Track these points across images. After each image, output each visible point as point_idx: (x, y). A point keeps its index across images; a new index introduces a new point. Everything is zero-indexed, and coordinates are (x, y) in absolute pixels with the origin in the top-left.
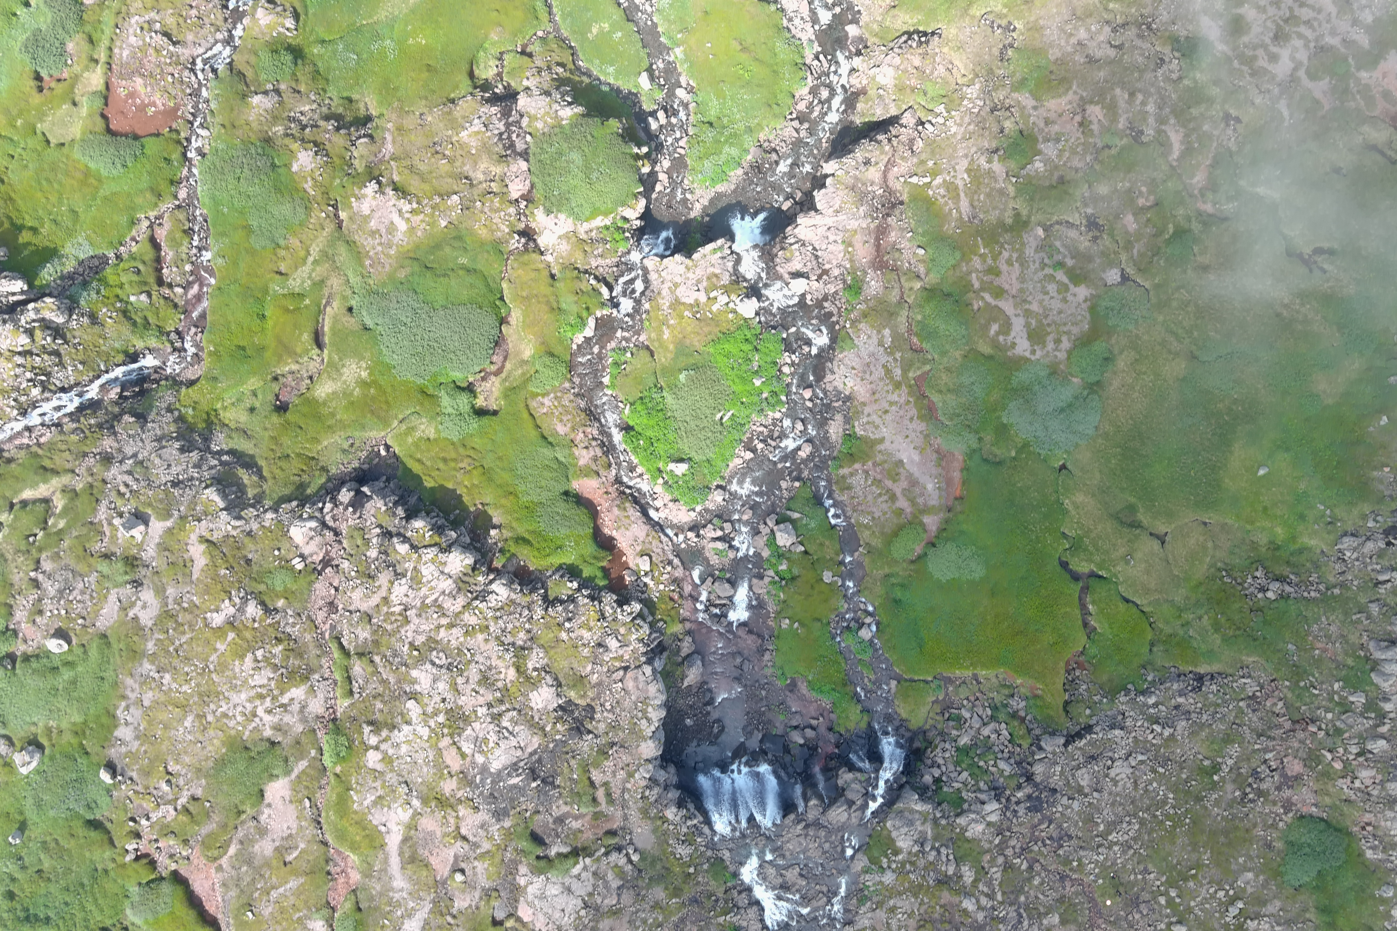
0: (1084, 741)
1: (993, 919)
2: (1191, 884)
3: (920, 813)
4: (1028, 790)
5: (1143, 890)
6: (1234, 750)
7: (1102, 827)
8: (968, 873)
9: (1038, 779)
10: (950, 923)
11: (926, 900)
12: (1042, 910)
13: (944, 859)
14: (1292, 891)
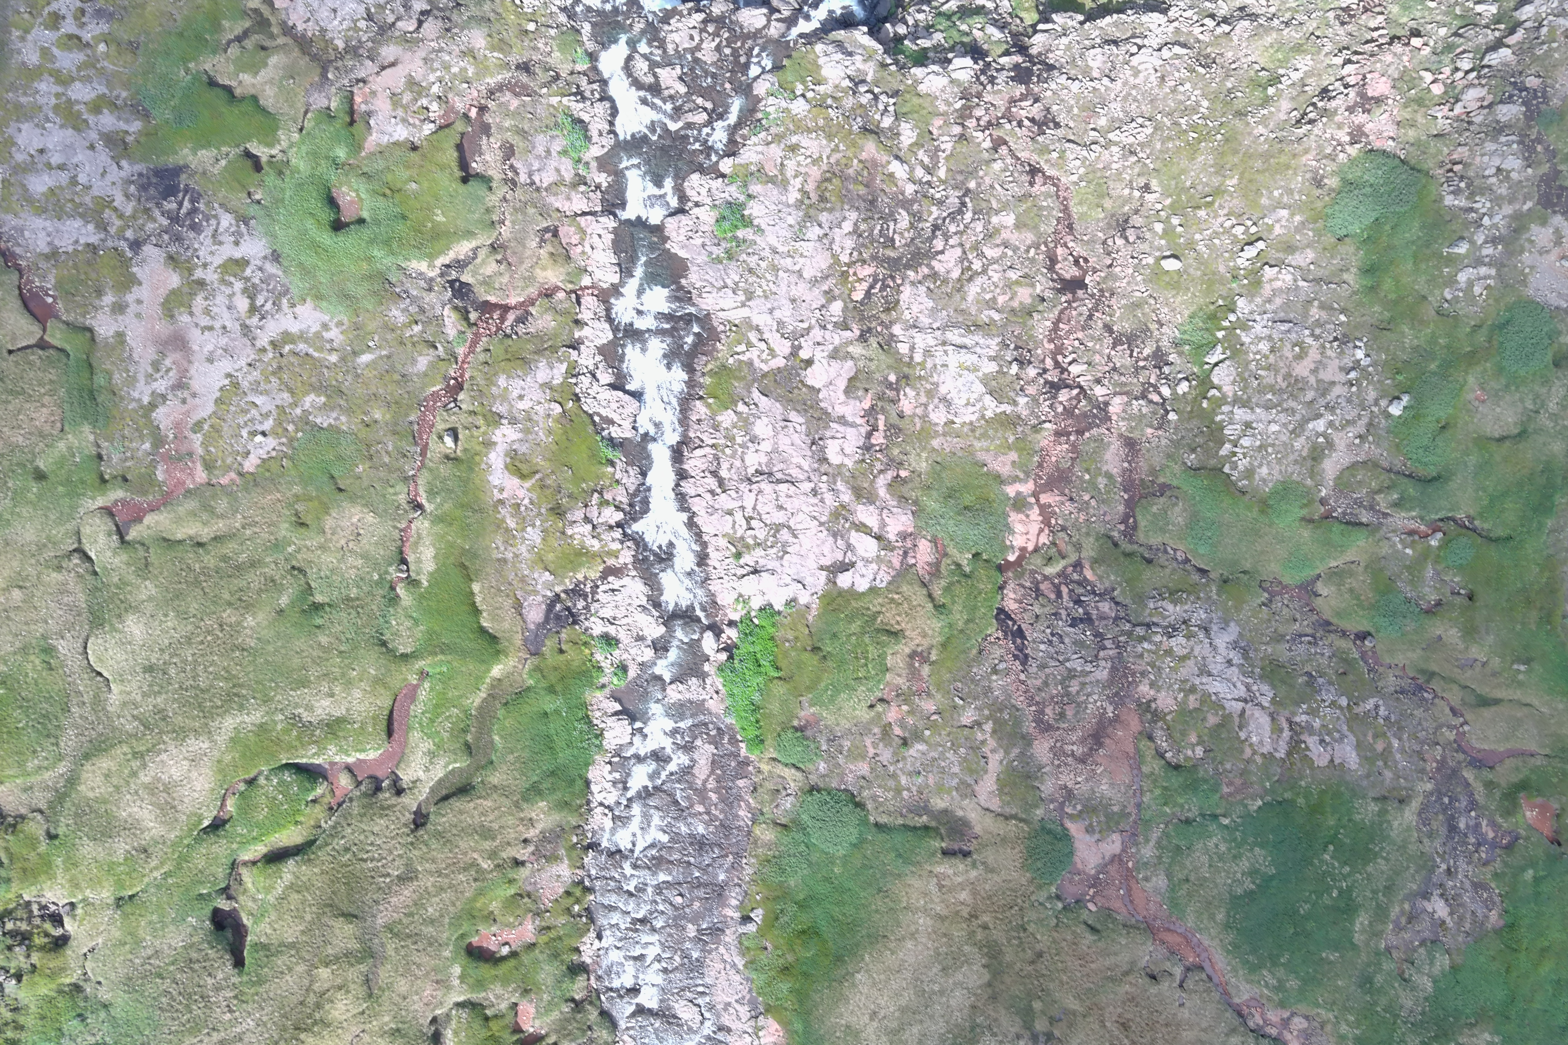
0: (1108, 19)
1: (925, 196)
2: (1202, 213)
3: (864, 48)
4: (1018, 59)
5: (1137, 212)
6: (1304, 63)
7: (1102, 122)
8: (909, 133)
9: (1034, 51)
10: (867, 186)
11: (842, 147)
12: (995, 206)
13: (881, 107)
14: (1333, 240)
